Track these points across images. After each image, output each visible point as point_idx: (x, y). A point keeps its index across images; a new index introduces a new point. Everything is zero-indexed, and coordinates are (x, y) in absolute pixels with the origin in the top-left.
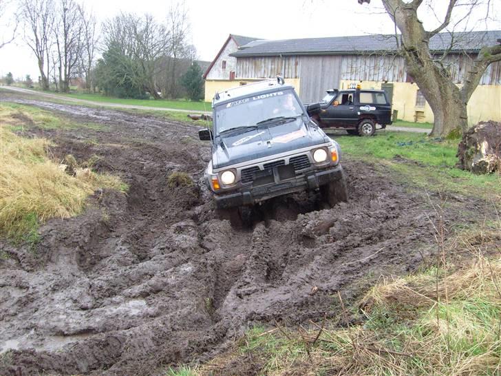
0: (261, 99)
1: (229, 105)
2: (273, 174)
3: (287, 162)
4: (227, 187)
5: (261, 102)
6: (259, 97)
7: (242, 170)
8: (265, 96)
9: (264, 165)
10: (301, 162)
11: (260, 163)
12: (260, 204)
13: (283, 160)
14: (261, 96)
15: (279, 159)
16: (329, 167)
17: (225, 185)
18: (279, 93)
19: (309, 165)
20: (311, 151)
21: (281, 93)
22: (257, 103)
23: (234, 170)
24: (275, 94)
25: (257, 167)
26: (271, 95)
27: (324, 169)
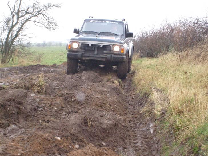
0: (107, 23)
1: (92, 21)
2: (94, 50)
3: (101, 46)
4: (74, 49)
5: (106, 24)
6: (106, 22)
7: (82, 44)
8: (109, 22)
9: (92, 45)
10: (107, 48)
11: (90, 43)
12: (85, 61)
13: (100, 45)
14: (107, 22)
15: (99, 44)
16: (119, 55)
17: (73, 48)
18: (116, 23)
19: (110, 50)
20: (113, 45)
21: (117, 23)
22: (105, 24)
23: (78, 43)
24: (114, 23)
25: (88, 44)
26: (112, 22)
27: (116, 54)
